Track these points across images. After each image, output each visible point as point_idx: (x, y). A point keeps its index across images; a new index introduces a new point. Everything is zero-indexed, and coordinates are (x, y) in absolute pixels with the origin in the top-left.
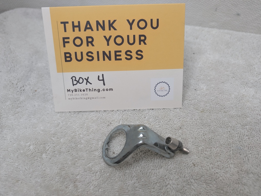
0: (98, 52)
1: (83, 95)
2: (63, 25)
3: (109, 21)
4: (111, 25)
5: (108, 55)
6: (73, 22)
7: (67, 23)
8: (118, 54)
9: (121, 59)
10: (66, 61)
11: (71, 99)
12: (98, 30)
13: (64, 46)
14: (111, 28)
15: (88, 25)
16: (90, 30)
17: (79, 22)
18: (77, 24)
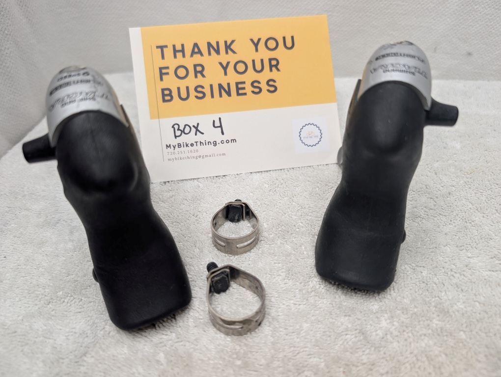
0: (211, 86)
1: (191, 151)
2: (160, 49)
3: (226, 42)
4: (228, 47)
5: (226, 88)
6: (174, 46)
7: (166, 46)
8: (240, 86)
9: (245, 94)
10: (164, 101)
11: (172, 160)
13: (161, 79)
14: (229, 50)
15: (196, 48)
16: (199, 55)
17: (183, 45)
18: (180, 48)
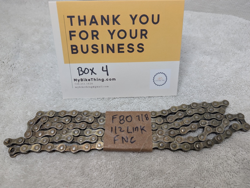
0: (102, 45)
2: (69, 19)
3: (113, 16)
4: (115, 20)
7: (74, 17)
9: (123, 52)
10: (73, 53)
12: (102, 24)
13: (71, 39)
15: (93, 19)
16: (95, 24)
17: (85, 17)
18: (83, 19)
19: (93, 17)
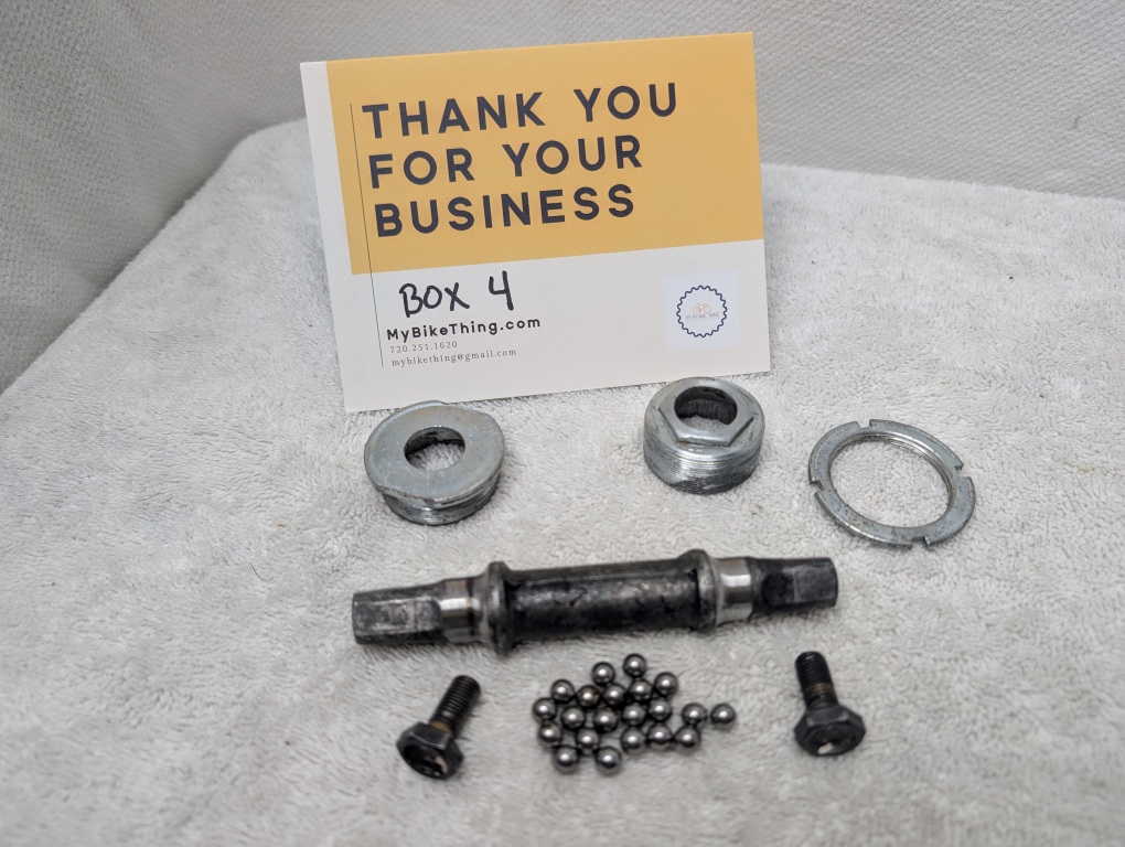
0: (486, 199)
1: (441, 346)
2: (371, 114)
3: (520, 97)
4: (525, 110)
5: (520, 206)
6: (403, 106)
7: (385, 107)
8: (550, 200)
9: (561, 219)
10: (382, 233)
11: (401, 364)
12: (483, 126)
13: (376, 184)
14: (526, 117)
15: (452, 111)
17: (422, 105)
18: (416, 112)
19: (451, 104)
